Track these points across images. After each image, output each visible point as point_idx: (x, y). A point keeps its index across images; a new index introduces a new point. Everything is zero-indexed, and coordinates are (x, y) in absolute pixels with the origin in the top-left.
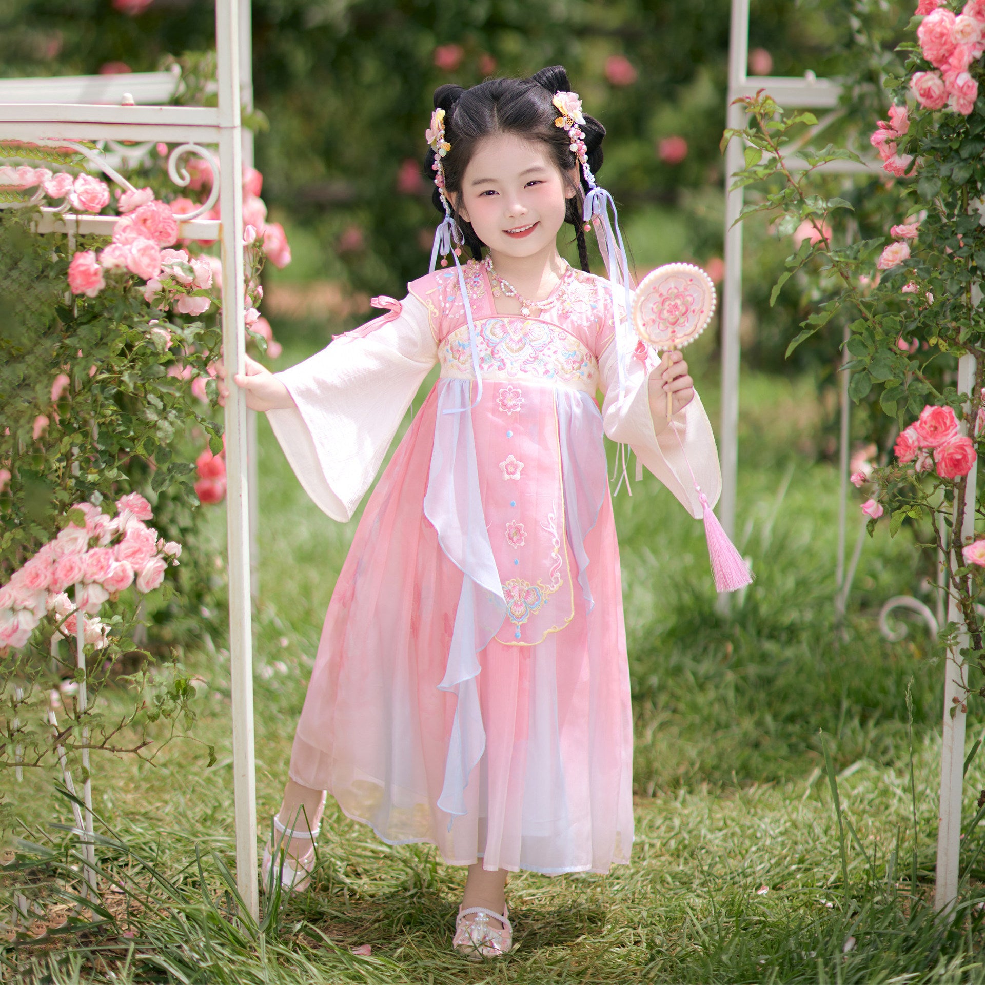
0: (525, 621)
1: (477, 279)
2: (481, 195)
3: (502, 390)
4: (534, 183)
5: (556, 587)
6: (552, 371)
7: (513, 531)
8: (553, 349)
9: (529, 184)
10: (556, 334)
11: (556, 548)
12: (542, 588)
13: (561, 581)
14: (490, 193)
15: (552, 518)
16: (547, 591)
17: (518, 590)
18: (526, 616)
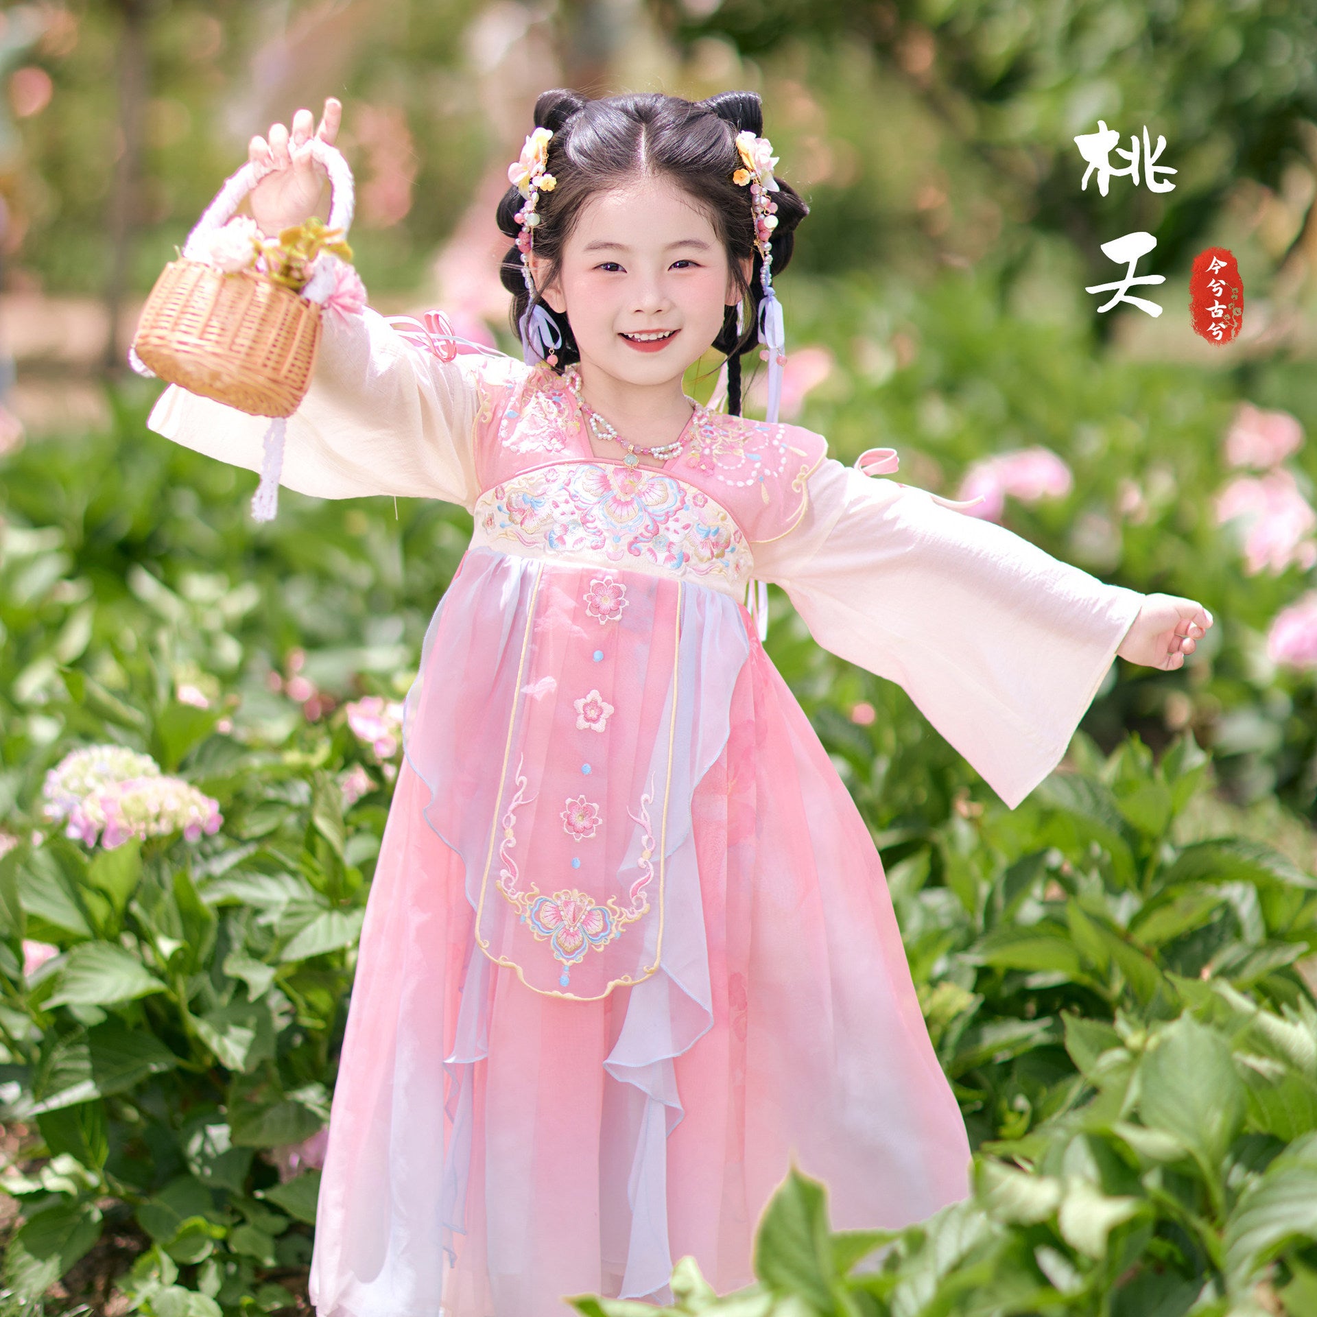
0: (579, 959)
2: (597, 267)
3: (593, 582)
5: (638, 914)
8: (683, 522)
9: (678, 264)
10: (688, 498)
11: (648, 851)
13: (646, 907)
15: (646, 801)
16: (623, 917)
17: (572, 909)
18: (580, 953)
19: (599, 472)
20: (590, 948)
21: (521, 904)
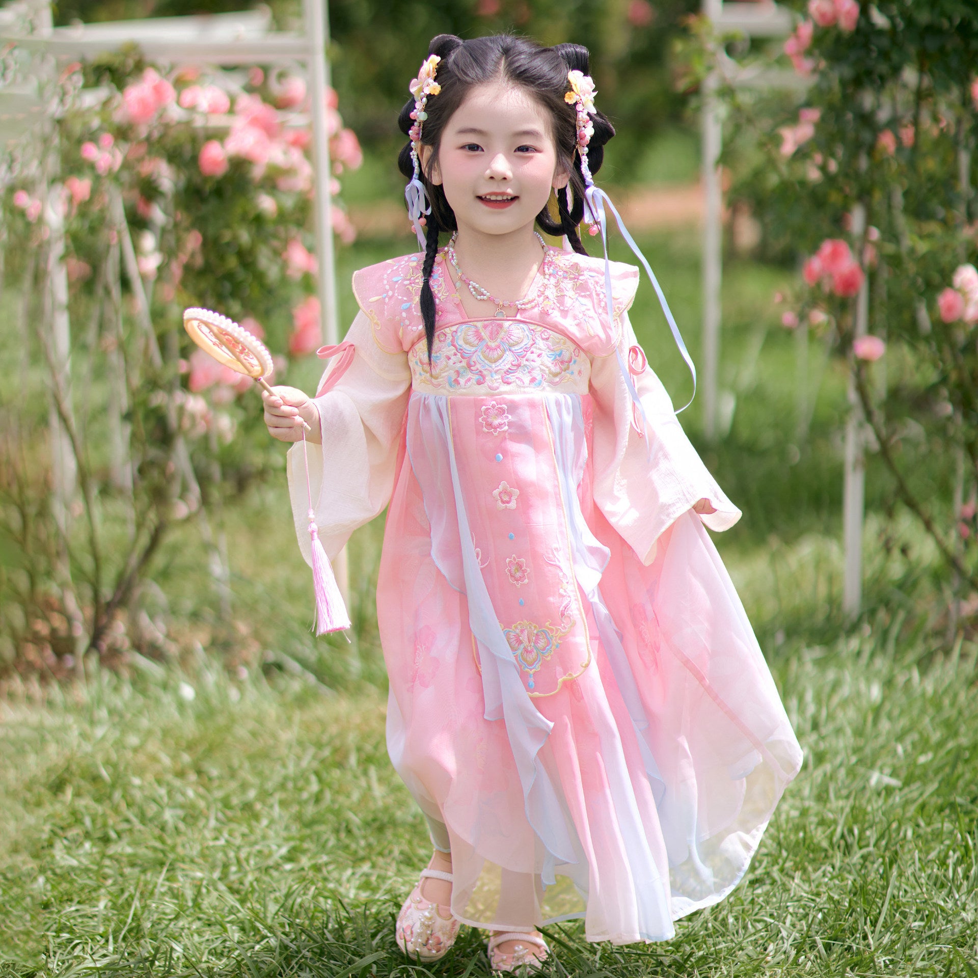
0: (537, 668)
3: (484, 407)
4: (527, 149)
5: (568, 628)
8: (537, 352)
10: (538, 334)
11: (565, 583)
12: (552, 631)
16: (558, 633)
17: (526, 634)
18: (538, 663)
19: (474, 329)
20: (542, 658)
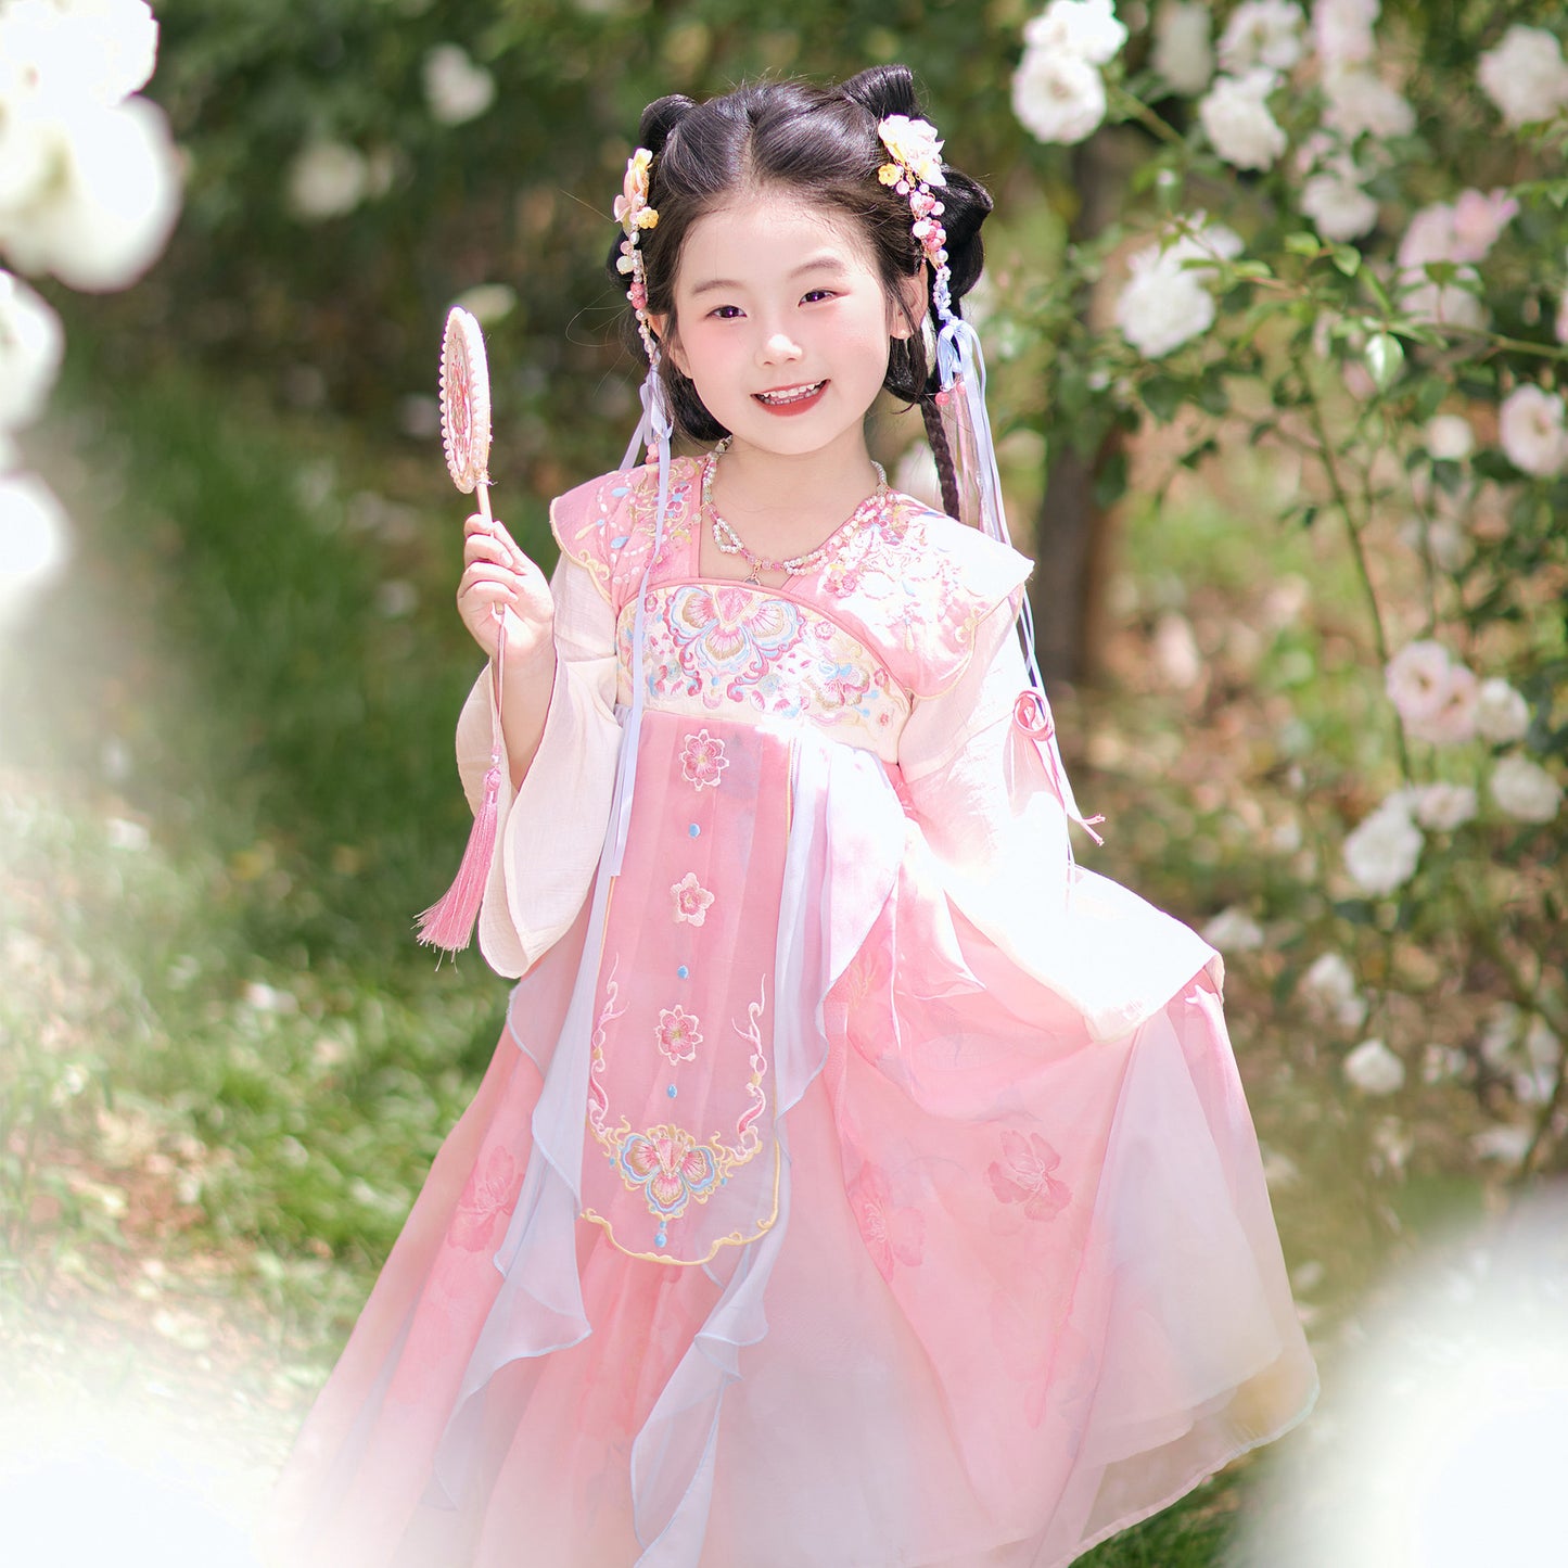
0: (679, 1213)
1: (678, 498)
2: (711, 314)
3: (689, 737)
4: (821, 295)
5: (748, 1155)
6: (795, 702)
7: (675, 1028)
8: (801, 658)
9: (810, 297)
10: (810, 627)
11: (759, 1076)
12: (719, 1153)
13: (759, 1145)
14: (729, 312)
15: (755, 1013)
16: (729, 1159)
17: (669, 1149)
18: (680, 1204)
19: (702, 597)
20: (692, 1198)
21: (611, 1144)
